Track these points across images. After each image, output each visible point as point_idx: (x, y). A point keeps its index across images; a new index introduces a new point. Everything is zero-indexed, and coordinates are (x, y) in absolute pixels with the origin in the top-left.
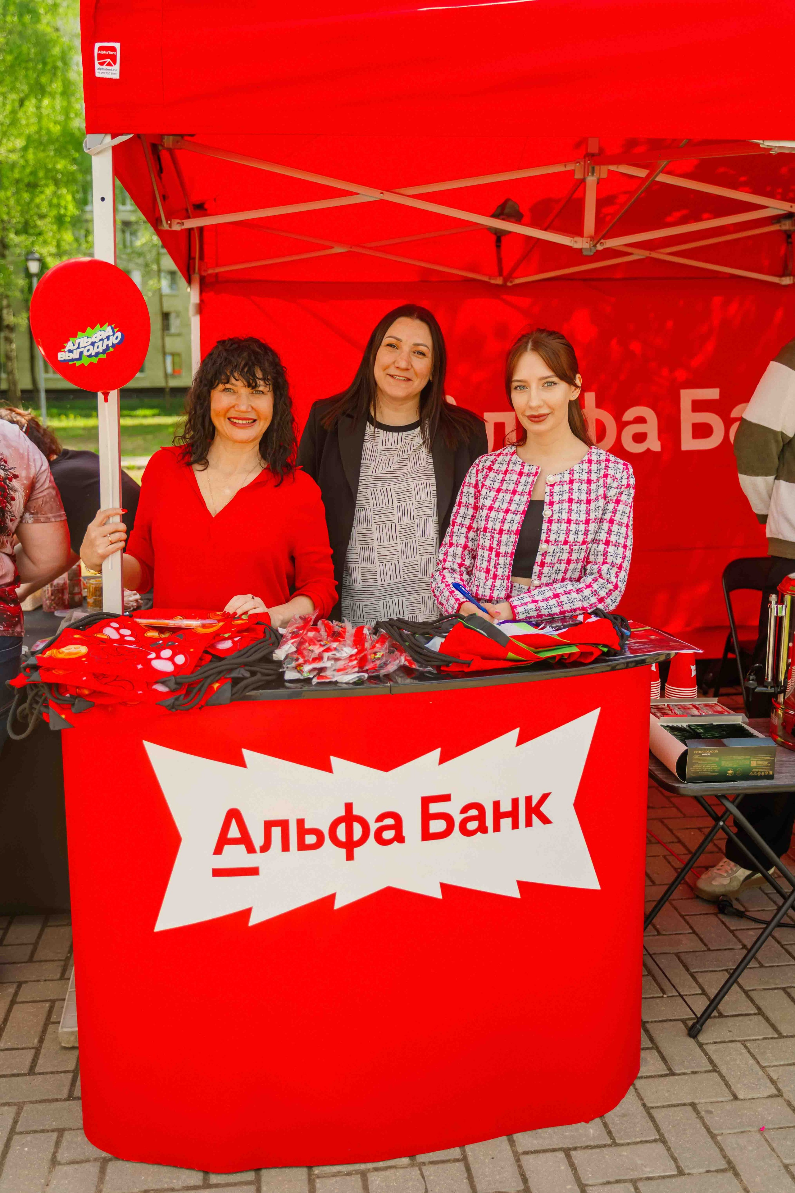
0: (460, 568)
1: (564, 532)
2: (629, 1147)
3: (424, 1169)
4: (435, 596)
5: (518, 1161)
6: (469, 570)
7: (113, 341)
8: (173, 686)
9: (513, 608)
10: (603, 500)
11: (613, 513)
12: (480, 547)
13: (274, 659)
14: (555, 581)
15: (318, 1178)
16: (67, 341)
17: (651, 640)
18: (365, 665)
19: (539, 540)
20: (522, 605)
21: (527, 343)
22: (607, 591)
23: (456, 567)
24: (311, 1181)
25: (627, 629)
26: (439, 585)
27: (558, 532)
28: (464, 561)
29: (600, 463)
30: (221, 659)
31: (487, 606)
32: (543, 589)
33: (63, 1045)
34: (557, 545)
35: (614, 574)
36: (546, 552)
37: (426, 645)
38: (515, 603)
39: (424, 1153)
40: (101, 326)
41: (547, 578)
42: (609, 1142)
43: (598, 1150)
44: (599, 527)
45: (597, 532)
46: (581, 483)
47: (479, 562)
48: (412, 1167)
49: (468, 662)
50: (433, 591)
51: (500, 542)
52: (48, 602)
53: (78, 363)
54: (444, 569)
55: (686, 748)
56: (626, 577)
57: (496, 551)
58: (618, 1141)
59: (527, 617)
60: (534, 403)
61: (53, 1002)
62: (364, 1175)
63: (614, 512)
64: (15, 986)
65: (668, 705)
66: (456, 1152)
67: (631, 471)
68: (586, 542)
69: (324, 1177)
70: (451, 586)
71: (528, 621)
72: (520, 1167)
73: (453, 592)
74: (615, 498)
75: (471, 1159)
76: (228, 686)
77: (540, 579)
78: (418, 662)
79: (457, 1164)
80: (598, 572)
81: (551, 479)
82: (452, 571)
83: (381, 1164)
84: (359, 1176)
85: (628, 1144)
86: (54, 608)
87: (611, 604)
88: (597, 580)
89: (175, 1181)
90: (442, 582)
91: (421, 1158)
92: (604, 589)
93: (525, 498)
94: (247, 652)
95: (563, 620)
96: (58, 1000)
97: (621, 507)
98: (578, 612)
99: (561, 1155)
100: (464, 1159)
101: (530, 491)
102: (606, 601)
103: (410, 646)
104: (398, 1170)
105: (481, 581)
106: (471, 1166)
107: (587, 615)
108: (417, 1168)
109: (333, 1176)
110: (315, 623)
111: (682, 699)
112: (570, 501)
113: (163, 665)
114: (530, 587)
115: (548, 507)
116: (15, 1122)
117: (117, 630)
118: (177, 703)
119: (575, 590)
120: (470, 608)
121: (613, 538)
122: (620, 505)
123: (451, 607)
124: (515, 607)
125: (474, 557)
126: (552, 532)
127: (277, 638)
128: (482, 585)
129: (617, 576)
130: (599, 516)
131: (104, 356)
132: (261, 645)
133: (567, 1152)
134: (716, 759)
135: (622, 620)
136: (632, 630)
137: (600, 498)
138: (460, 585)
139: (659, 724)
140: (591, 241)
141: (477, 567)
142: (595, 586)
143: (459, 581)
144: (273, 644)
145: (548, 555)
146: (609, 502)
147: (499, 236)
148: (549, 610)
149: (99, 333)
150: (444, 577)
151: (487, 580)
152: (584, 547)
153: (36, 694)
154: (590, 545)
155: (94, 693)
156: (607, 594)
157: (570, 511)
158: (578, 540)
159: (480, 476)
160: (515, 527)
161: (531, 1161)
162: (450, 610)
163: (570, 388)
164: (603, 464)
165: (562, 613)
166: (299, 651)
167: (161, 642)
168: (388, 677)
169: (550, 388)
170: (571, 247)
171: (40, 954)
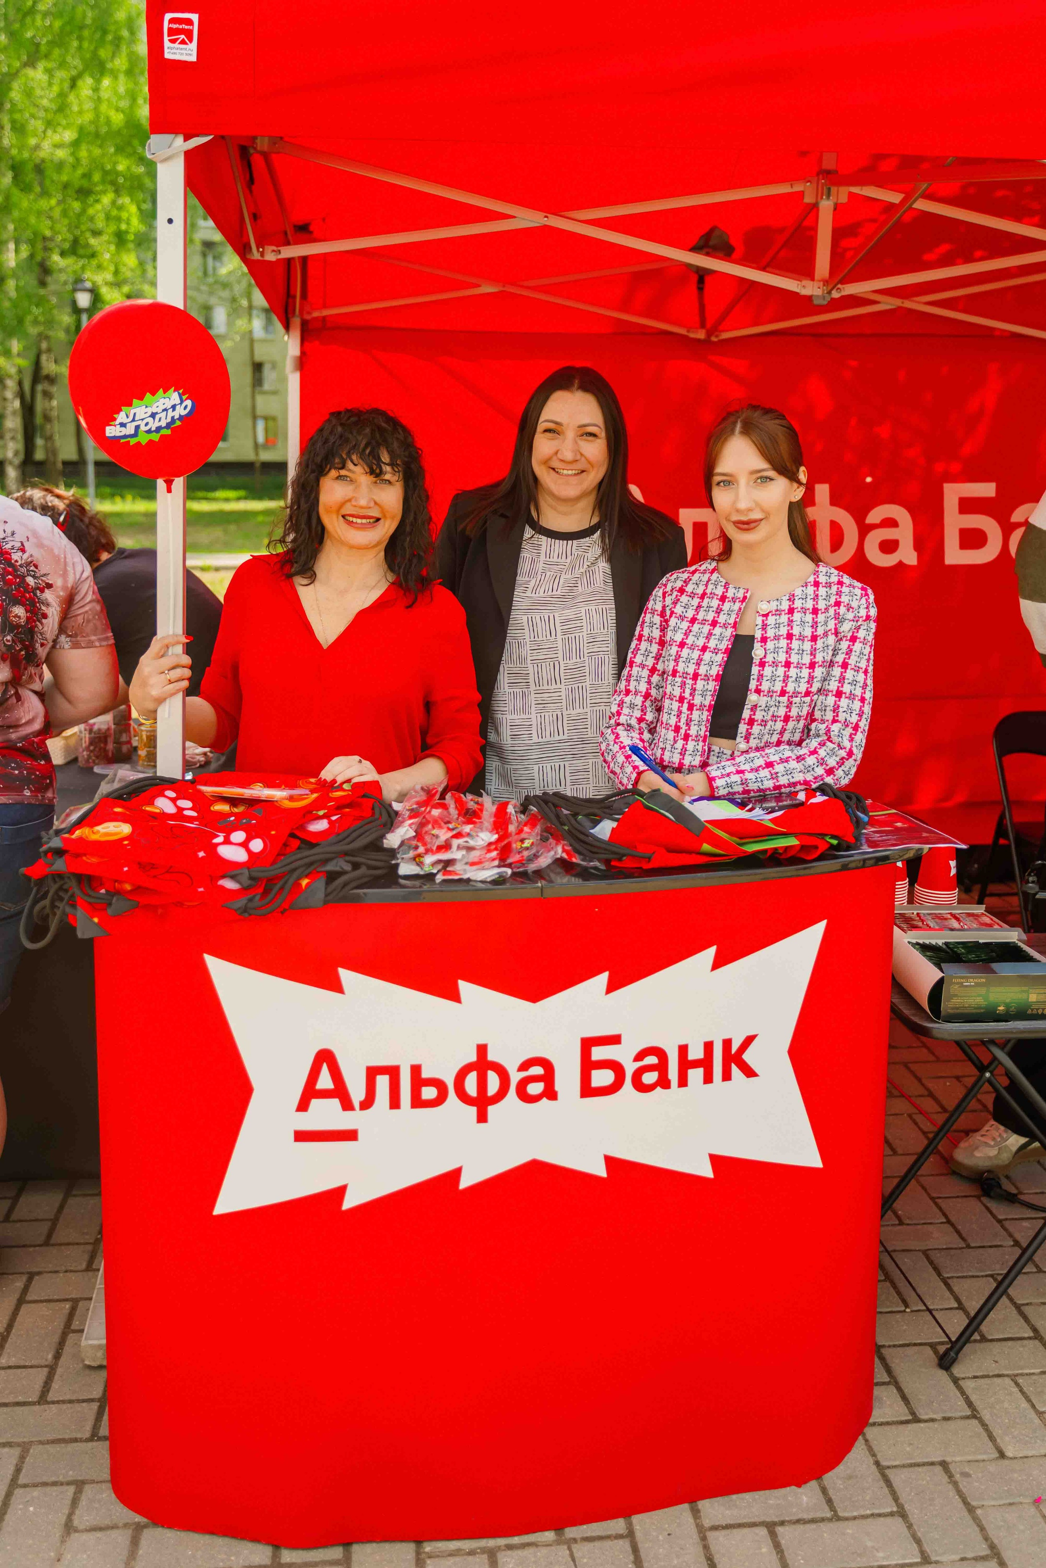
0: (639, 724)
1: (781, 678)
2: (857, 1522)
3: (575, 1547)
4: (605, 761)
5: (704, 1539)
6: (652, 726)
7: (181, 411)
8: (247, 882)
9: (711, 780)
10: (834, 636)
11: (847, 654)
12: (667, 696)
13: (385, 846)
14: (768, 745)
15: (430, 1557)
16: (119, 411)
17: (897, 828)
18: (508, 857)
19: (747, 689)
20: (723, 776)
21: (735, 423)
22: (838, 759)
23: (634, 722)
24: (420, 1562)
25: (864, 812)
26: (611, 747)
27: (773, 679)
28: (645, 714)
29: (830, 586)
30: (312, 846)
31: (676, 777)
32: (752, 755)
33: (87, 1362)
34: (771, 696)
35: (848, 737)
36: (756, 706)
37: (591, 831)
38: (714, 774)
39: (575, 1525)
40: (165, 392)
41: (758, 741)
42: (829, 1514)
43: (813, 1526)
44: (828, 673)
45: (825, 680)
46: (805, 613)
47: (665, 718)
48: (559, 1544)
49: (647, 855)
50: (603, 755)
51: (694, 690)
52: (85, 753)
53: (133, 441)
54: (619, 724)
55: (941, 975)
56: (864, 741)
57: (689, 703)
58: (840, 1514)
59: (729, 793)
60: (742, 505)
61: (75, 1302)
62: (492, 1554)
63: (849, 652)
64: (24, 1278)
65: (918, 914)
66: (618, 1525)
67: (872, 597)
68: (810, 692)
69: (438, 1556)
70: (628, 748)
71: (730, 798)
72: (706, 1547)
73: (630, 756)
74: (850, 634)
75: (639, 1535)
76: (320, 883)
77: (748, 742)
78: (580, 853)
79: (621, 1542)
80: (826, 734)
81: (764, 607)
82: (629, 727)
83: (516, 1540)
84: (485, 1556)
85: (855, 1518)
86: (94, 762)
87: (844, 777)
88: (824, 744)
89: (233, 1558)
90: (615, 742)
91: (571, 1532)
92: (834, 757)
93: (729, 632)
94: (348, 836)
95: (778, 798)
96: (81, 1299)
97: (857, 646)
98: (799, 787)
99: (763, 1532)
100: (630, 1534)
101: (735, 623)
102: (836, 772)
103: (569, 832)
104: (539, 1548)
105: (668, 742)
106: (640, 1545)
107: (811, 793)
108: (566, 1547)
109: (451, 1555)
110: (443, 796)
111: (938, 906)
112: (790, 636)
113: (233, 853)
114: (733, 752)
115: (760, 644)
116: (18, 1470)
117: (174, 800)
118: (250, 905)
119: (794, 757)
120: (652, 780)
121: (846, 688)
122: (856, 644)
123: (627, 777)
124: (713, 779)
125: (659, 710)
126: (765, 679)
127: (390, 816)
128: (668, 747)
129: (851, 740)
130: (828, 658)
131: (168, 432)
132: (366, 828)
133: (771, 1527)
134: (983, 990)
135: (858, 799)
136: (871, 814)
137: (829, 633)
138: (639, 749)
139: (906, 941)
140: (824, 285)
141: (662, 723)
142: (822, 752)
143: (638, 741)
144: (384, 825)
145: (758, 709)
146: (841, 639)
147: (702, 275)
148: (760, 784)
149: (162, 401)
150: (617, 736)
151: (675, 742)
152: (808, 699)
153: (61, 888)
154: (815, 697)
155: (138, 889)
156: (838, 763)
157: (789, 650)
158: (800, 690)
159: (669, 600)
160: (715, 671)
161: (721, 1539)
162: (625, 781)
163: (792, 485)
164: (834, 588)
165: (777, 788)
166: (419, 836)
167: (233, 818)
168: (539, 874)
169: (765, 484)
170: (797, 293)
171: (61, 1235)
